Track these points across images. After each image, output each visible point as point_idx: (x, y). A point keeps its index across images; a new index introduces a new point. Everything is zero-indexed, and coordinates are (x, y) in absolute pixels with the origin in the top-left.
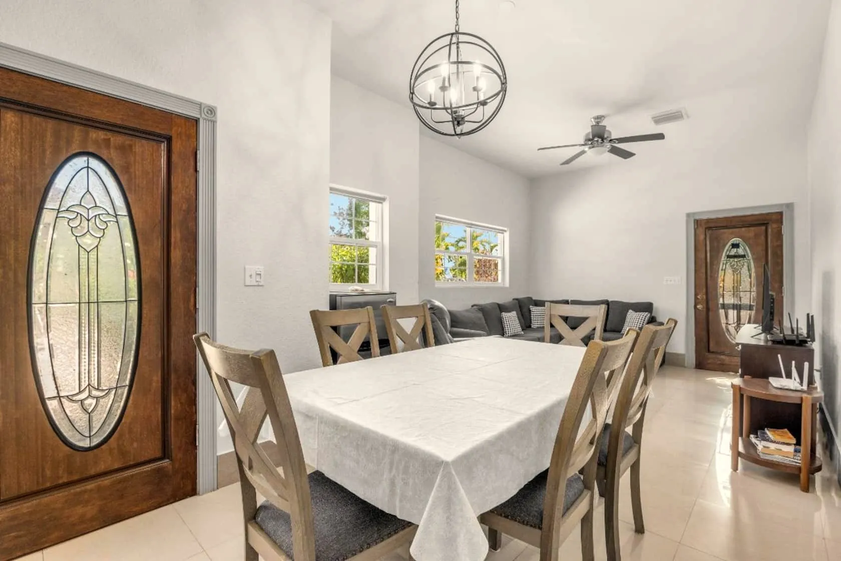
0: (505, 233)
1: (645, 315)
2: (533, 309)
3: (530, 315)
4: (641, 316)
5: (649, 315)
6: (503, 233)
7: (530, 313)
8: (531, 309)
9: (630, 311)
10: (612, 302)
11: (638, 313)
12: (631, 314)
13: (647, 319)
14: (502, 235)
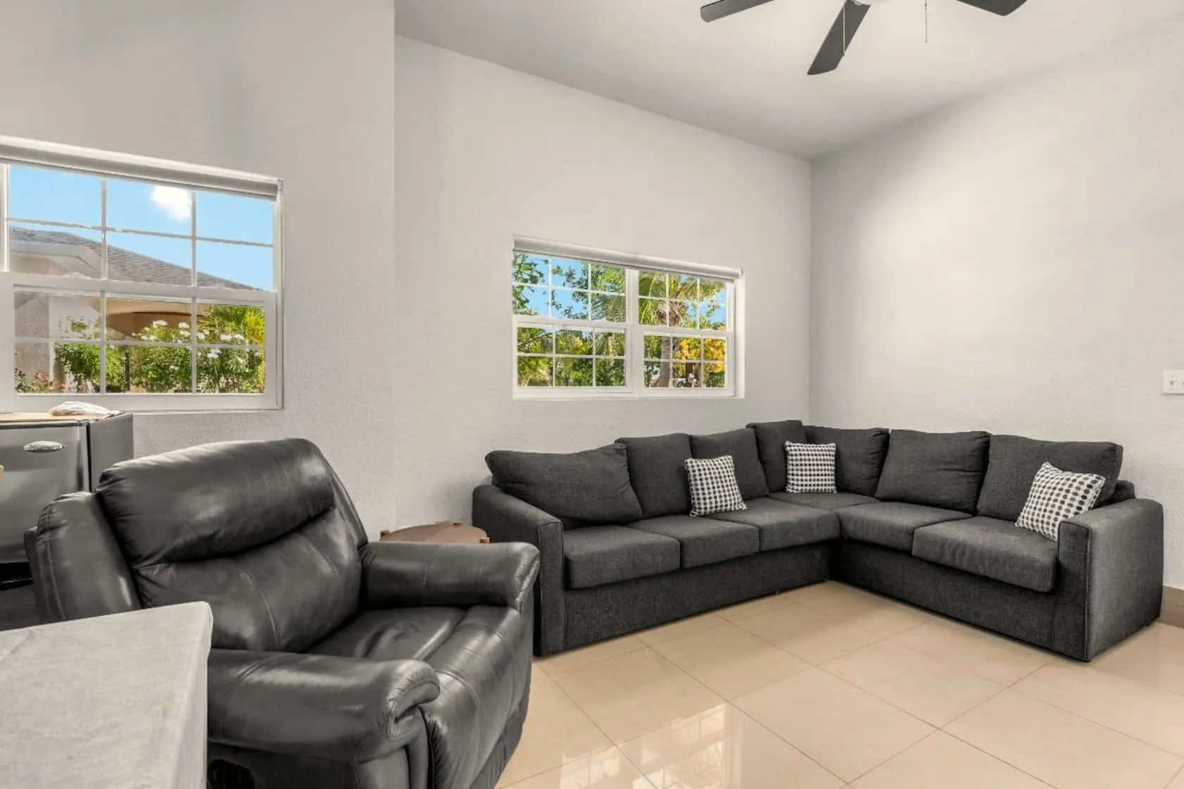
0: (736, 280)
1: (1089, 483)
2: (796, 449)
3: (786, 463)
4: (1076, 484)
5: (1101, 482)
6: (732, 281)
7: (786, 459)
8: (788, 448)
9: (1047, 465)
10: (999, 438)
11: (1068, 474)
12: (1048, 477)
13: (1092, 494)
14: (732, 285)
